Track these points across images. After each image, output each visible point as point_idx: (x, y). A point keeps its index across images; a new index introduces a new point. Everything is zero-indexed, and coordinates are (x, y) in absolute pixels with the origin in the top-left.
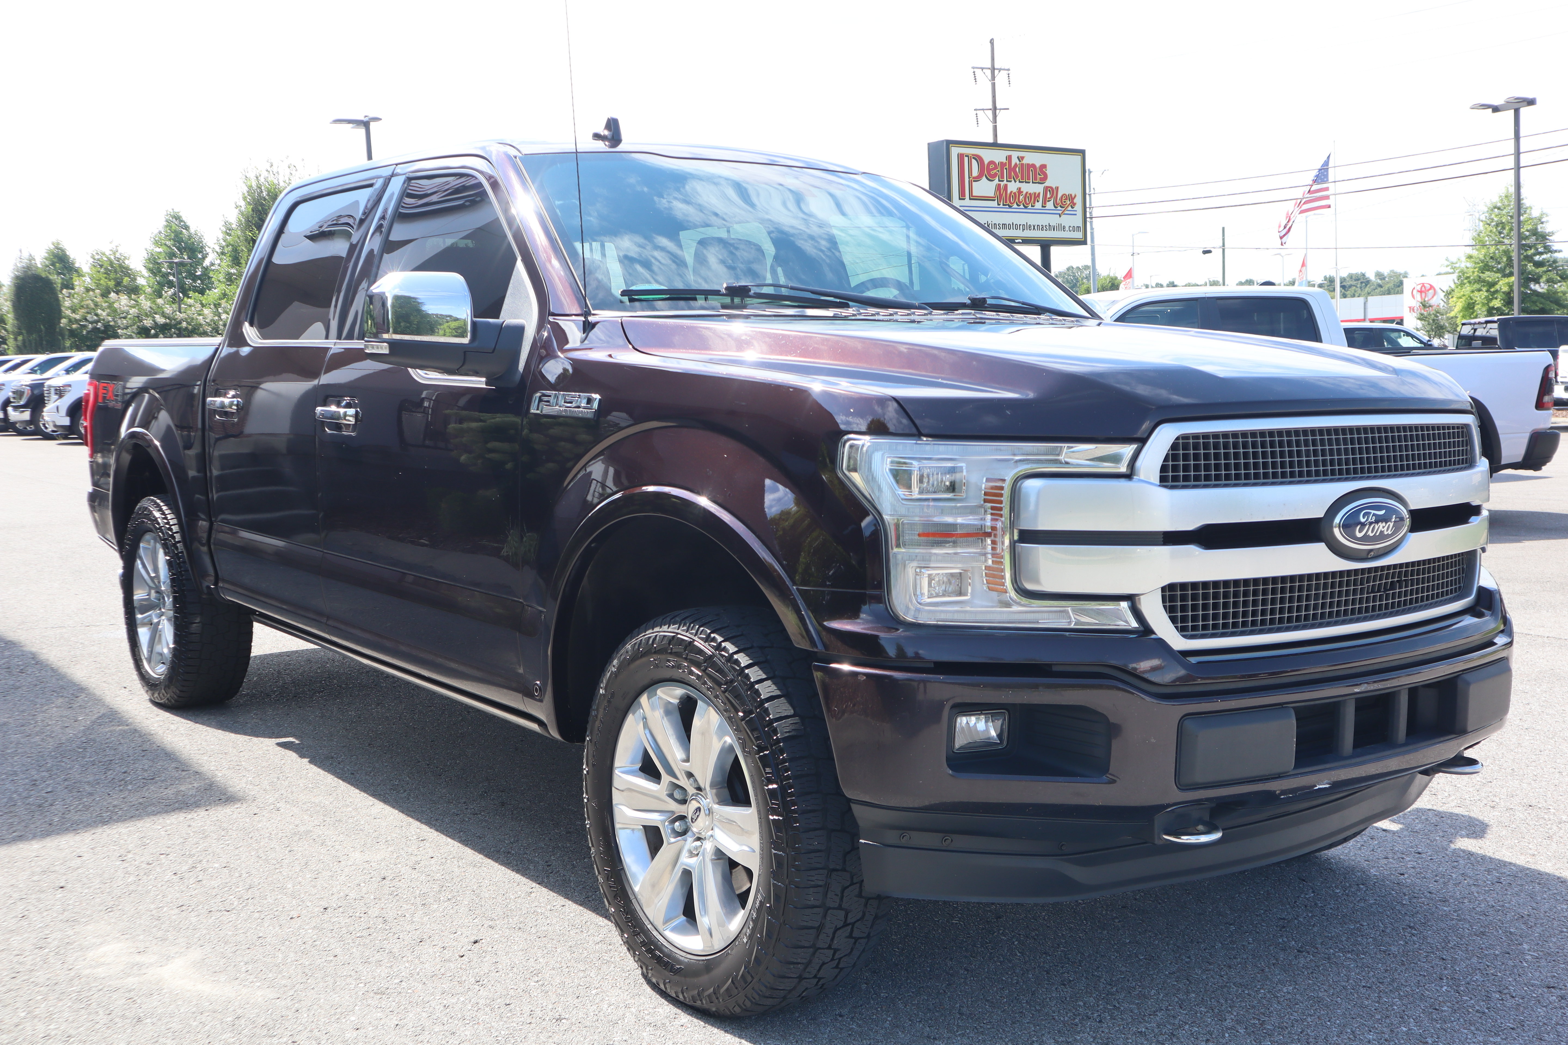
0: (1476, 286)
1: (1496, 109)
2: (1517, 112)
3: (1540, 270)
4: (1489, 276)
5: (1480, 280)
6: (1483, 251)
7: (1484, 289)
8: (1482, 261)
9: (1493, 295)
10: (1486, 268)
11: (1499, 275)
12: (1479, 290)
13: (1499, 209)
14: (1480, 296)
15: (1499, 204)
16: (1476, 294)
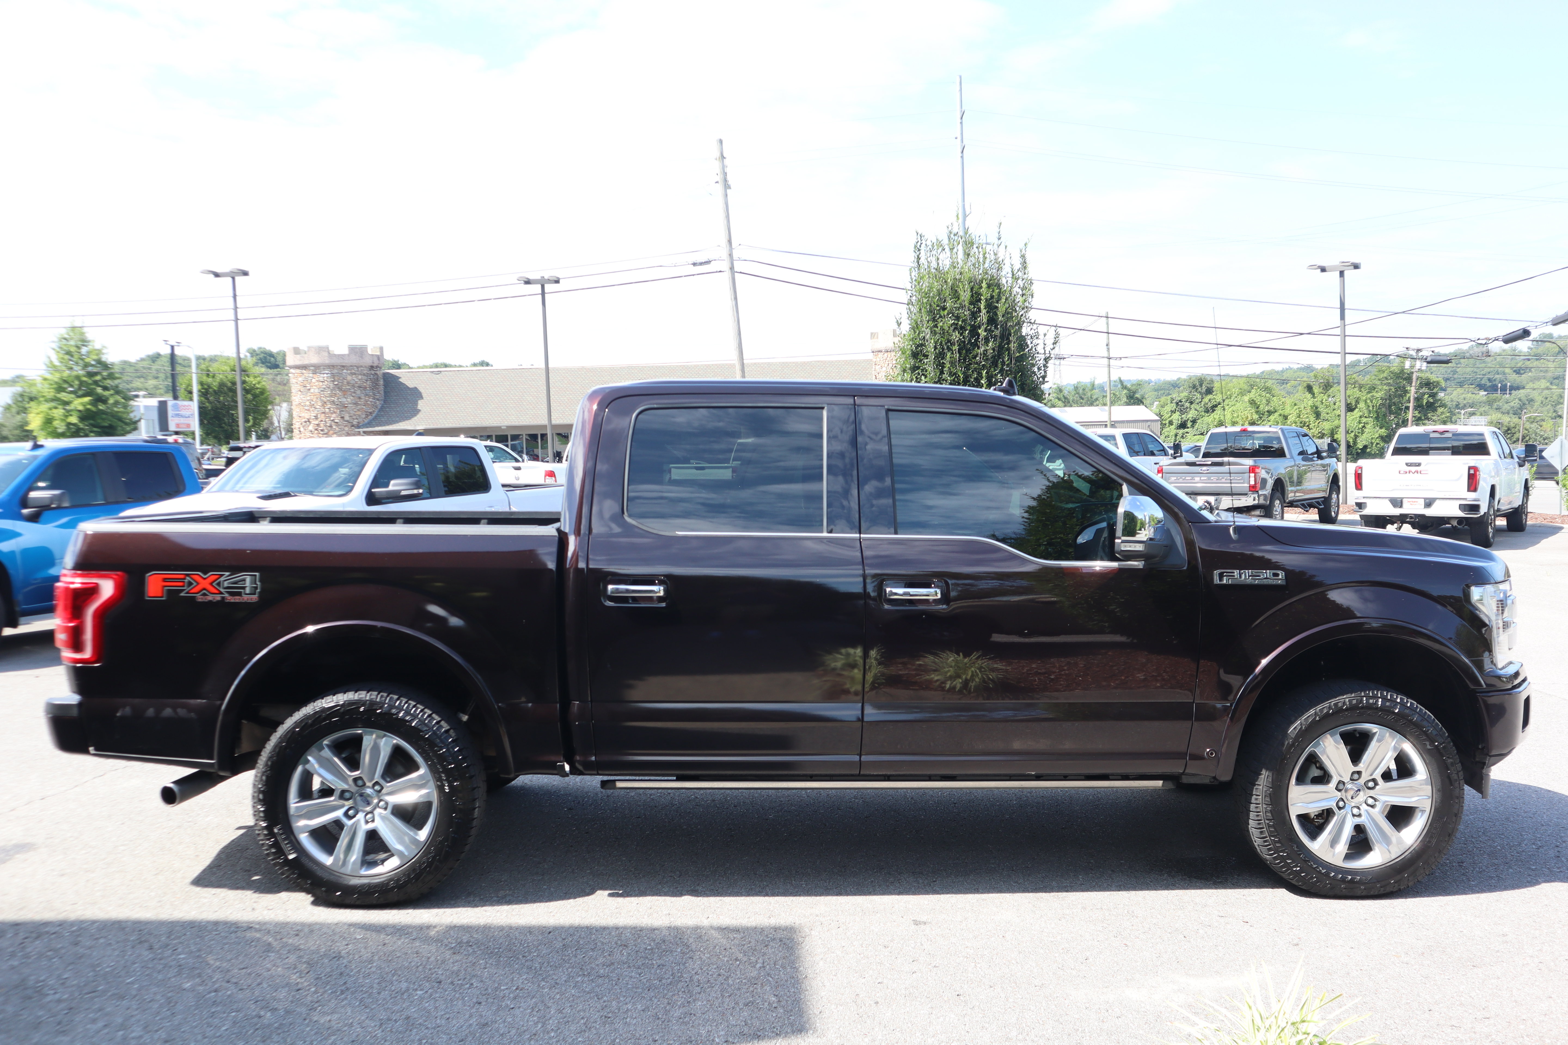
0: (53, 404)
1: (217, 275)
2: (233, 279)
3: (106, 393)
4: (64, 396)
5: (55, 399)
6: (58, 375)
7: (60, 407)
8: (56, 383)
9: (68, 413)
10: (60, 389)
11: (73, 396)
12: (56, 408)
13: (65, 339)
14: (59, 413)
15: (67, 336)
16: (55, 411)
